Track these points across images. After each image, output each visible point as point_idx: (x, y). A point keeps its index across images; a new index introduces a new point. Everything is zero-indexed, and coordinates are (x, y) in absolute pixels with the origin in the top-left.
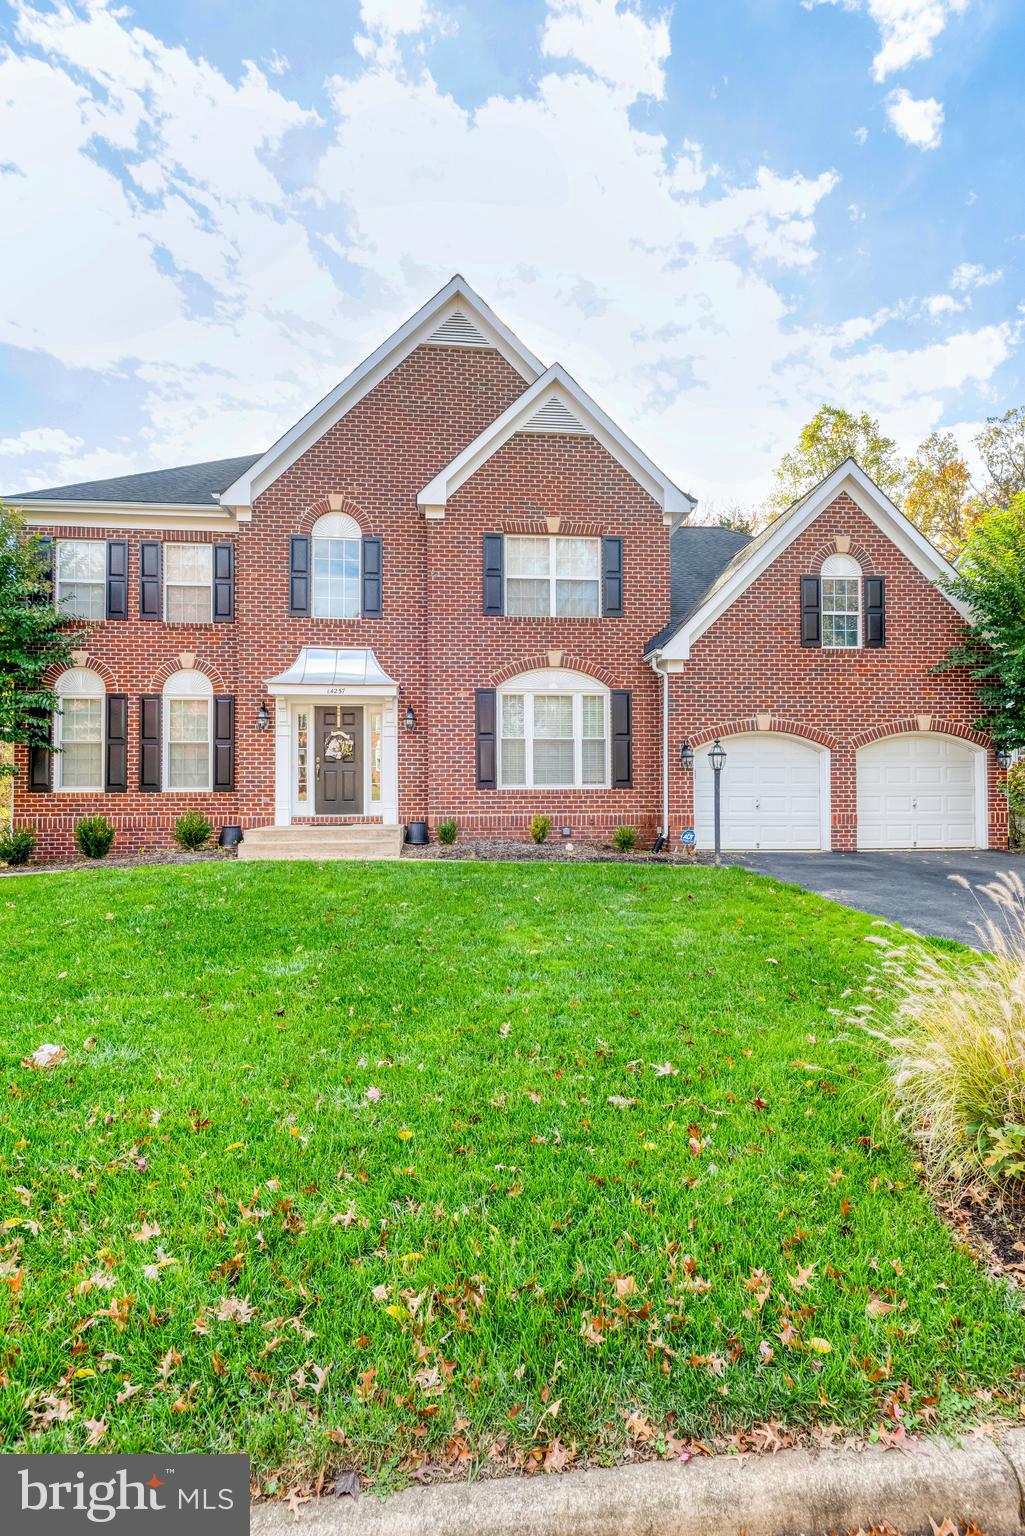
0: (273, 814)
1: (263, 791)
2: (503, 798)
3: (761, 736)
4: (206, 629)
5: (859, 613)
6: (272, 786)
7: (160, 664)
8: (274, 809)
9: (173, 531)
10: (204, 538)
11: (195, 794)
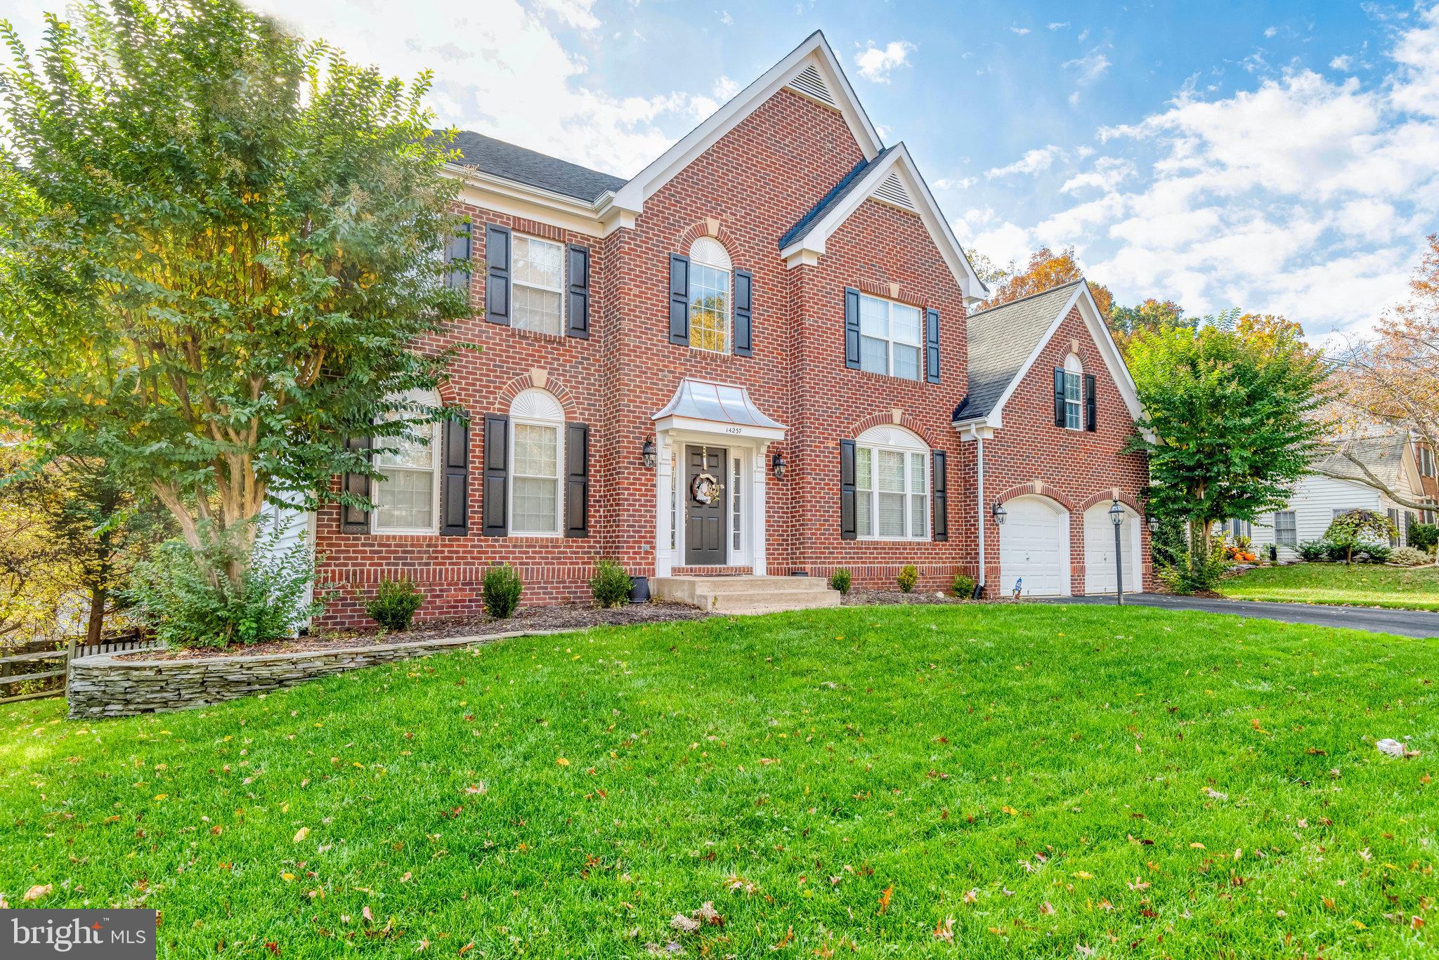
0: (653, 564)
1: (644, 537)
2: (861, 548)
3: (1033, 499)
4: (559, 343)
5: (1080, 402)
6: (652, 532)
7: (509, 378)
8: (654, 558)
9: (524, 220)
10: (557, 235)
11: (547, 539)
